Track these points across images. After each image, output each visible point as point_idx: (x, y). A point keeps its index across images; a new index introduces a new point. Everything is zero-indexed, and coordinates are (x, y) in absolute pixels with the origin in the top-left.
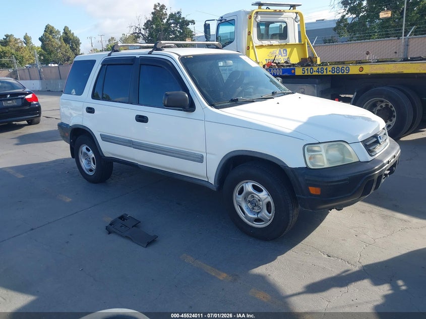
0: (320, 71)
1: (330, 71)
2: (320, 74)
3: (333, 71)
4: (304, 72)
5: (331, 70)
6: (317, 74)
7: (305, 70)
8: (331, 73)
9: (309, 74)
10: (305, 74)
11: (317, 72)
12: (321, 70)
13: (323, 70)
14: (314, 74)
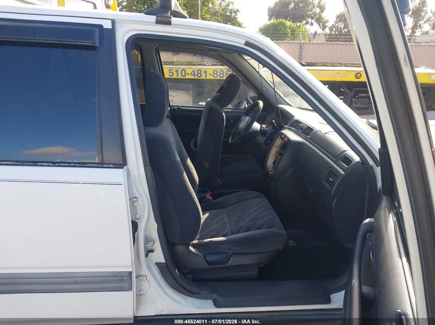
0: (196, 73)
1: (210, 75)
2: (196, 77)
3: (215, 75)
4: (171, 74)
5: (212, 74)
6: (192, 77)
7: (174, 71)
8: (211, 77)
9: (180, 77)
10: (173, 77)
11: (191, 75)
12: (198, 73)
13: (200, 73)
14: (187, 77)
